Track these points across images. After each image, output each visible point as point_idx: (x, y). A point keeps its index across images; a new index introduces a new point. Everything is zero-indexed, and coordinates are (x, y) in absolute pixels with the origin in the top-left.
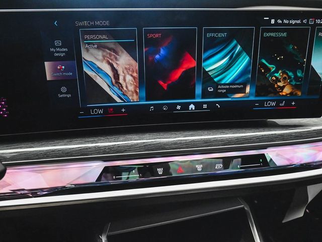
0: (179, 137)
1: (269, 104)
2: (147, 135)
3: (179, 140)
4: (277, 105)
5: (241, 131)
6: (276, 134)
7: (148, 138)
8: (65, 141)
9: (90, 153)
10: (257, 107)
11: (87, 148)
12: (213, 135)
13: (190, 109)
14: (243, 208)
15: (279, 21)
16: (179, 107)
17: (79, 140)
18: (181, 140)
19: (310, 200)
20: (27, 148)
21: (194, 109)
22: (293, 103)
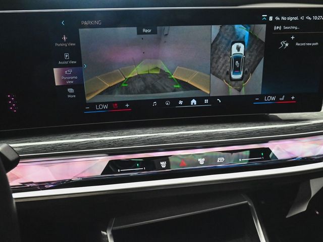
0: (181, 131)
1: (269, 98)
2: (150, 130)
3: (181, 134)
4: (277, 99)
5: (242, 125)
6: (276, 128)
7: (151, 132)
8: (72, 135)
9: (96, 146)
10: (257, 101)
11: (92, 142)
12: (215, 129)
13: (192, 104)
14: (247, 204)
15: (277, 18)
16: (181, 102)
17: (85, 135)
18: (184, 134)
19: (313, 194)
20: (36, 142)
21: (195, 104)
22: (293, 98)
